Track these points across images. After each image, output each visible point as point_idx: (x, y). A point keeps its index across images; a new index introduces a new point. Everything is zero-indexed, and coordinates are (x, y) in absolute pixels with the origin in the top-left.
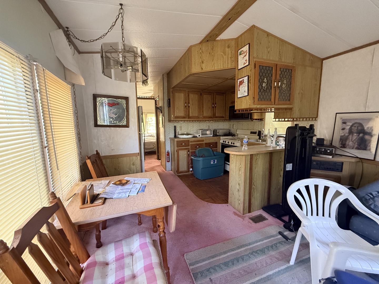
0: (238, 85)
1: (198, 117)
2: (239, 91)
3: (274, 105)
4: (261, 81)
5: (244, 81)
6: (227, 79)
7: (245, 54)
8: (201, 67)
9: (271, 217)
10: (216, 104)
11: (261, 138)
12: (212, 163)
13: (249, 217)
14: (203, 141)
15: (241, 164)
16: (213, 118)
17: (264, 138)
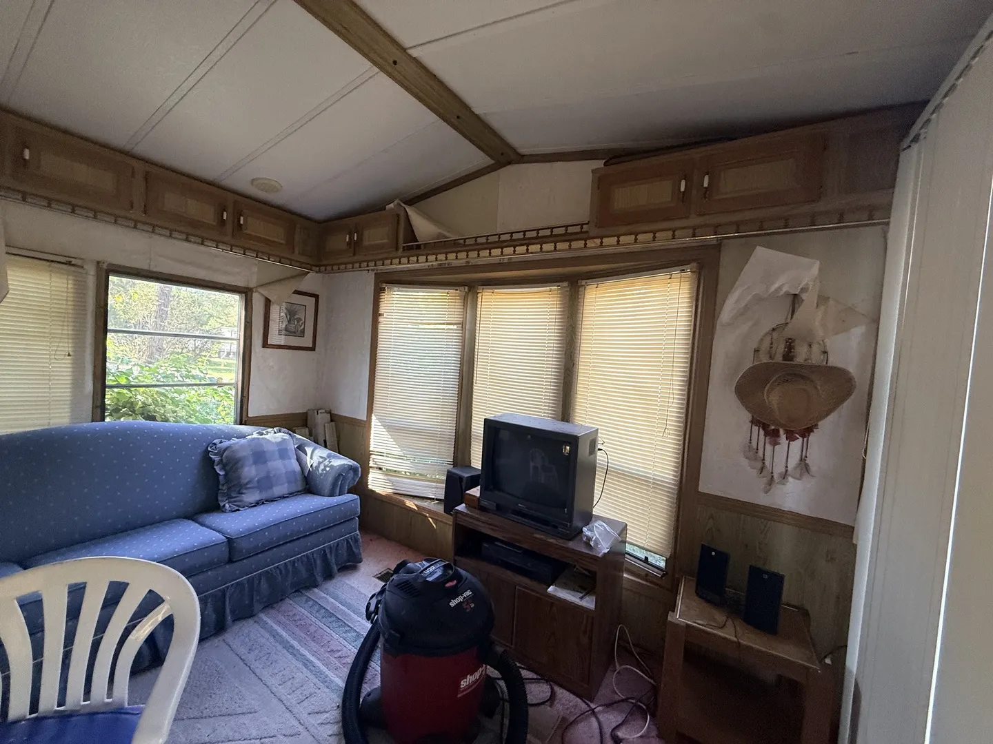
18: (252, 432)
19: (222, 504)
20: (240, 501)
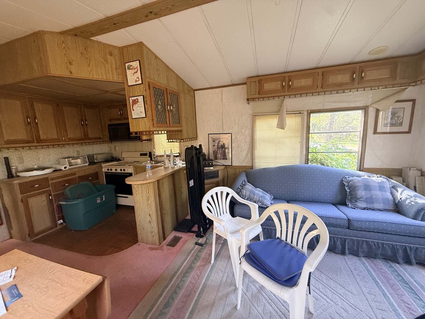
0: (131, 104)
1: (58, 140)
2: (133, 110)
3: (169, 128)
4: (156, 103)
5: (139, 101)
6: (107, 92)
7: (136, 71)
8: (69, 70)
9: (184, 234)
10: (86, 121)
11: (153, 159)
12: (99, 201)
13: (166, 244)
14: (75, 174)
15: (148, 193)
16: (85, 139)
17: (156, 158)
18: (365, 175)
19: (348, 204)
20: (356, 205)
